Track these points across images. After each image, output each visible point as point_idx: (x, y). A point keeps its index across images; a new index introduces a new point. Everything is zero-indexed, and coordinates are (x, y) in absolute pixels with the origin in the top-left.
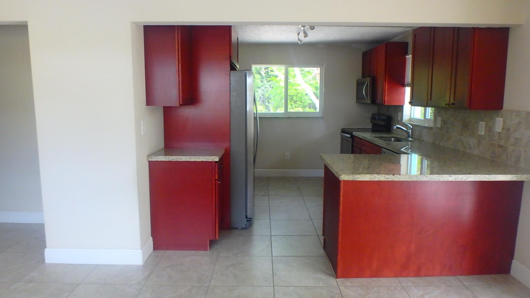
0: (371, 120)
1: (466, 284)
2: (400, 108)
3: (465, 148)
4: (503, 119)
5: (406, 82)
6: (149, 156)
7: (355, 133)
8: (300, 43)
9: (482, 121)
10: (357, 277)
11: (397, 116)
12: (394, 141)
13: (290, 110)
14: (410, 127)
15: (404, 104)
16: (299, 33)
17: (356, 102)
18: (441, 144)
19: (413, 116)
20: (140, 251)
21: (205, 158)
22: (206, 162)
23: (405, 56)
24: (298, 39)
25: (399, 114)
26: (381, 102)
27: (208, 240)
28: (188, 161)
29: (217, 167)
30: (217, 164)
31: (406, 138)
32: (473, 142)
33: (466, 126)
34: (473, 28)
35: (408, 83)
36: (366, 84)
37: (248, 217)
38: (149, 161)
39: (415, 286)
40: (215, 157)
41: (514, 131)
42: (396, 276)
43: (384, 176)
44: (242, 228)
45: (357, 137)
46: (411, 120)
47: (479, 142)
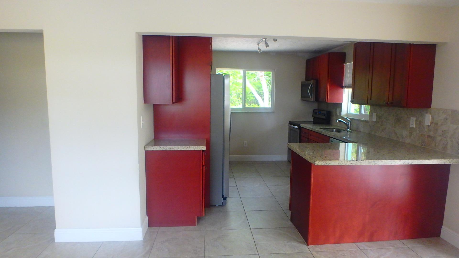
0: (313, 114)
1: (409, 246)
2: (339, 105)
3: (398, 137)
4: (432, 115)
5: (344, 84)
6: (146, 147)
7: (302, 125)
8: (260, 51)
9: (413, 116)
10: (324, 244)
11: (336, 111)
12: (335, 132)
13: (247, 106)
14: (349, 121)
15: (343, 102)
16: (259, 44)
17: (301, 100)
18: (376, 134)
19: (350, 112)
20: (141, 229)
21: (194, 148)
22: (195, 151)
23: (343, 64)
24: (258, 48)
25: (338, 110)
26: (325, 100)
27: (196, 217)
28: (180, 151)
29: (204, 155)
30: (204, 153)
31: (345, 129)
32: (405, 133)
33: (398, 120)
34: (410, 44)
35: (346, 85)
36: (310, 86)
37: (224, 196)
38: (145, 151)
39: (371, 250)
40: (203, 147)
41: (442, 124)
42: (354, 242)
43: (350, 162)
44: (219, 206)
45: (305, 128)
46: (347, 114)
47: (411, 133)
